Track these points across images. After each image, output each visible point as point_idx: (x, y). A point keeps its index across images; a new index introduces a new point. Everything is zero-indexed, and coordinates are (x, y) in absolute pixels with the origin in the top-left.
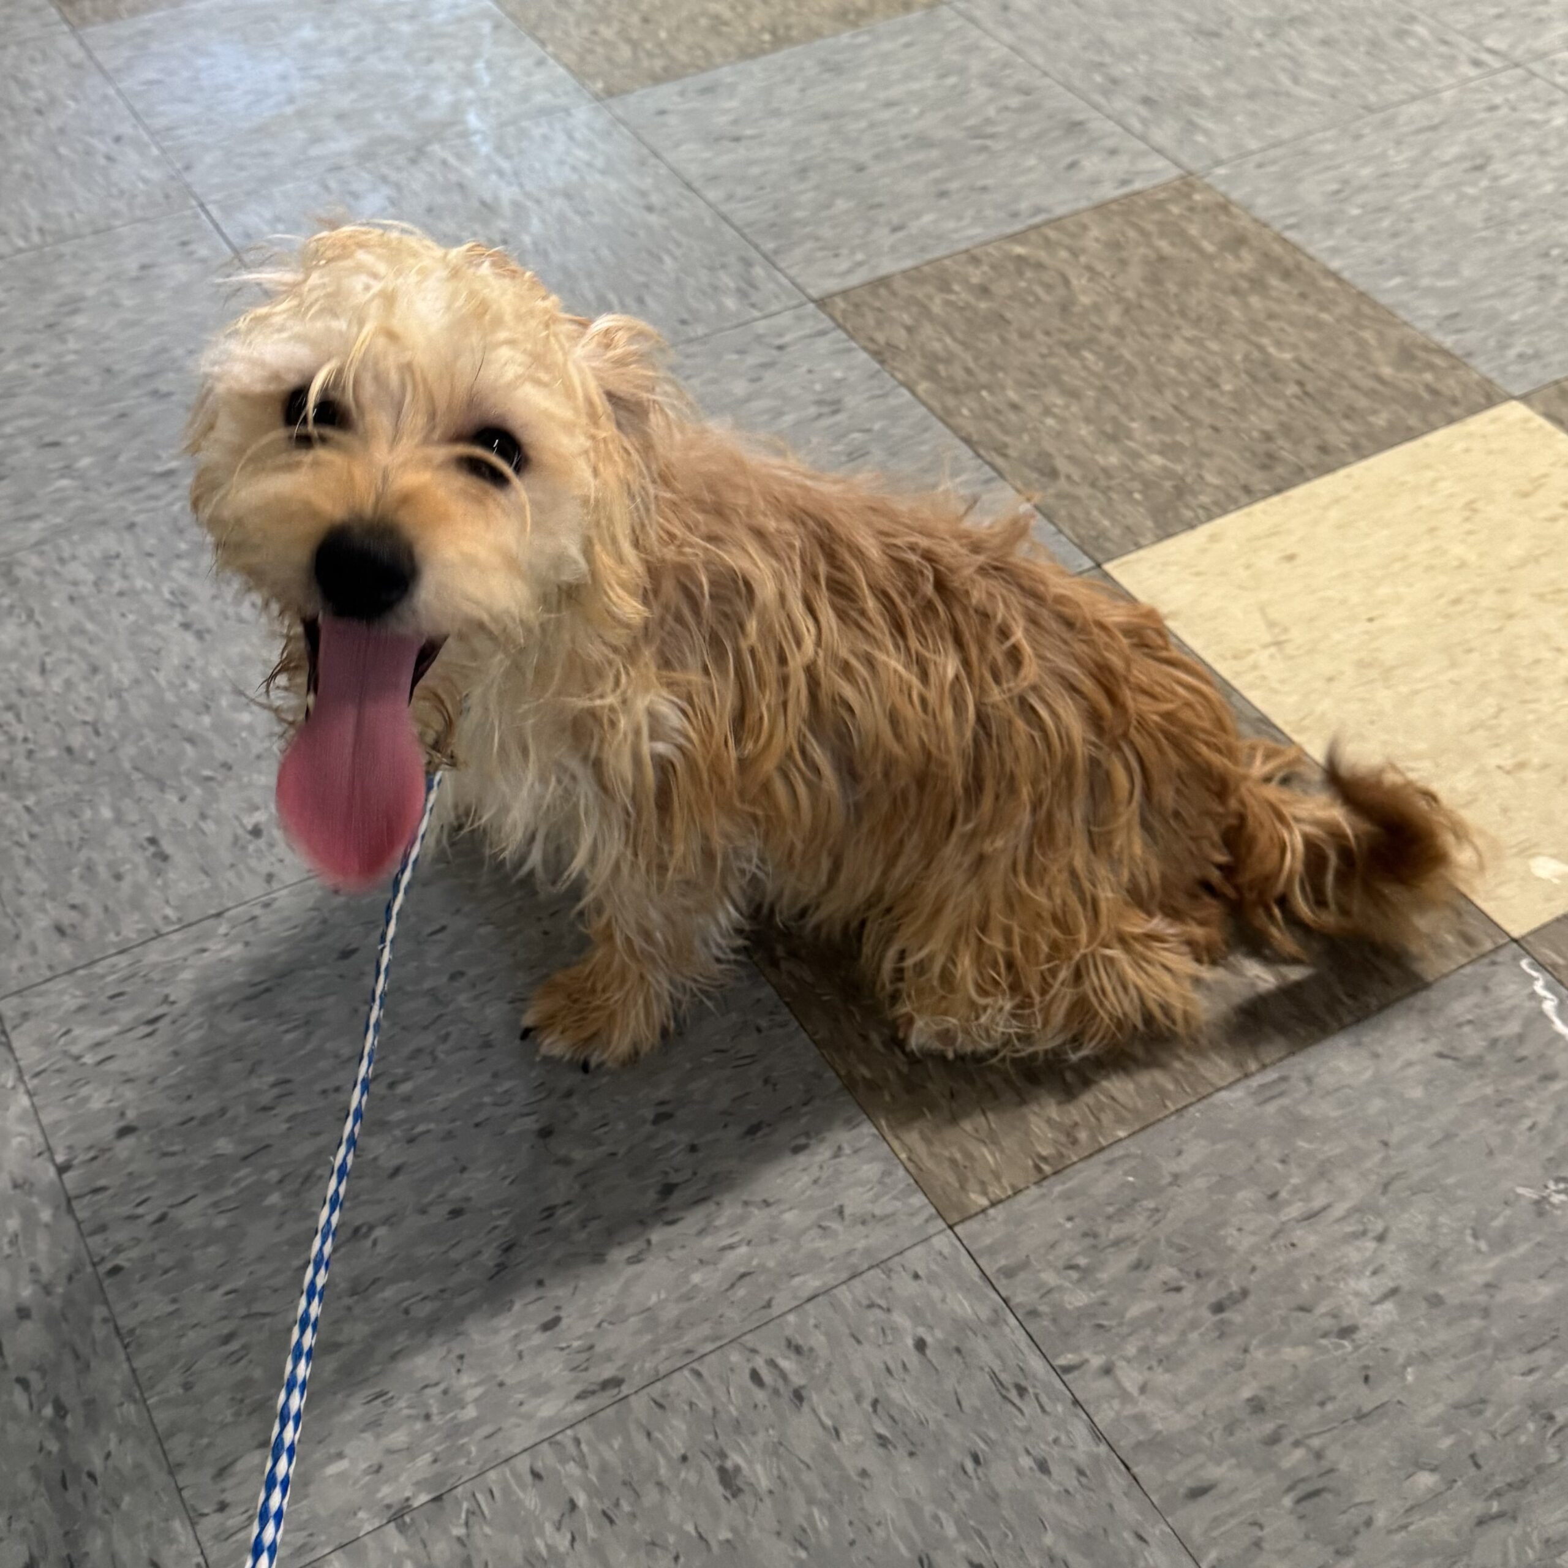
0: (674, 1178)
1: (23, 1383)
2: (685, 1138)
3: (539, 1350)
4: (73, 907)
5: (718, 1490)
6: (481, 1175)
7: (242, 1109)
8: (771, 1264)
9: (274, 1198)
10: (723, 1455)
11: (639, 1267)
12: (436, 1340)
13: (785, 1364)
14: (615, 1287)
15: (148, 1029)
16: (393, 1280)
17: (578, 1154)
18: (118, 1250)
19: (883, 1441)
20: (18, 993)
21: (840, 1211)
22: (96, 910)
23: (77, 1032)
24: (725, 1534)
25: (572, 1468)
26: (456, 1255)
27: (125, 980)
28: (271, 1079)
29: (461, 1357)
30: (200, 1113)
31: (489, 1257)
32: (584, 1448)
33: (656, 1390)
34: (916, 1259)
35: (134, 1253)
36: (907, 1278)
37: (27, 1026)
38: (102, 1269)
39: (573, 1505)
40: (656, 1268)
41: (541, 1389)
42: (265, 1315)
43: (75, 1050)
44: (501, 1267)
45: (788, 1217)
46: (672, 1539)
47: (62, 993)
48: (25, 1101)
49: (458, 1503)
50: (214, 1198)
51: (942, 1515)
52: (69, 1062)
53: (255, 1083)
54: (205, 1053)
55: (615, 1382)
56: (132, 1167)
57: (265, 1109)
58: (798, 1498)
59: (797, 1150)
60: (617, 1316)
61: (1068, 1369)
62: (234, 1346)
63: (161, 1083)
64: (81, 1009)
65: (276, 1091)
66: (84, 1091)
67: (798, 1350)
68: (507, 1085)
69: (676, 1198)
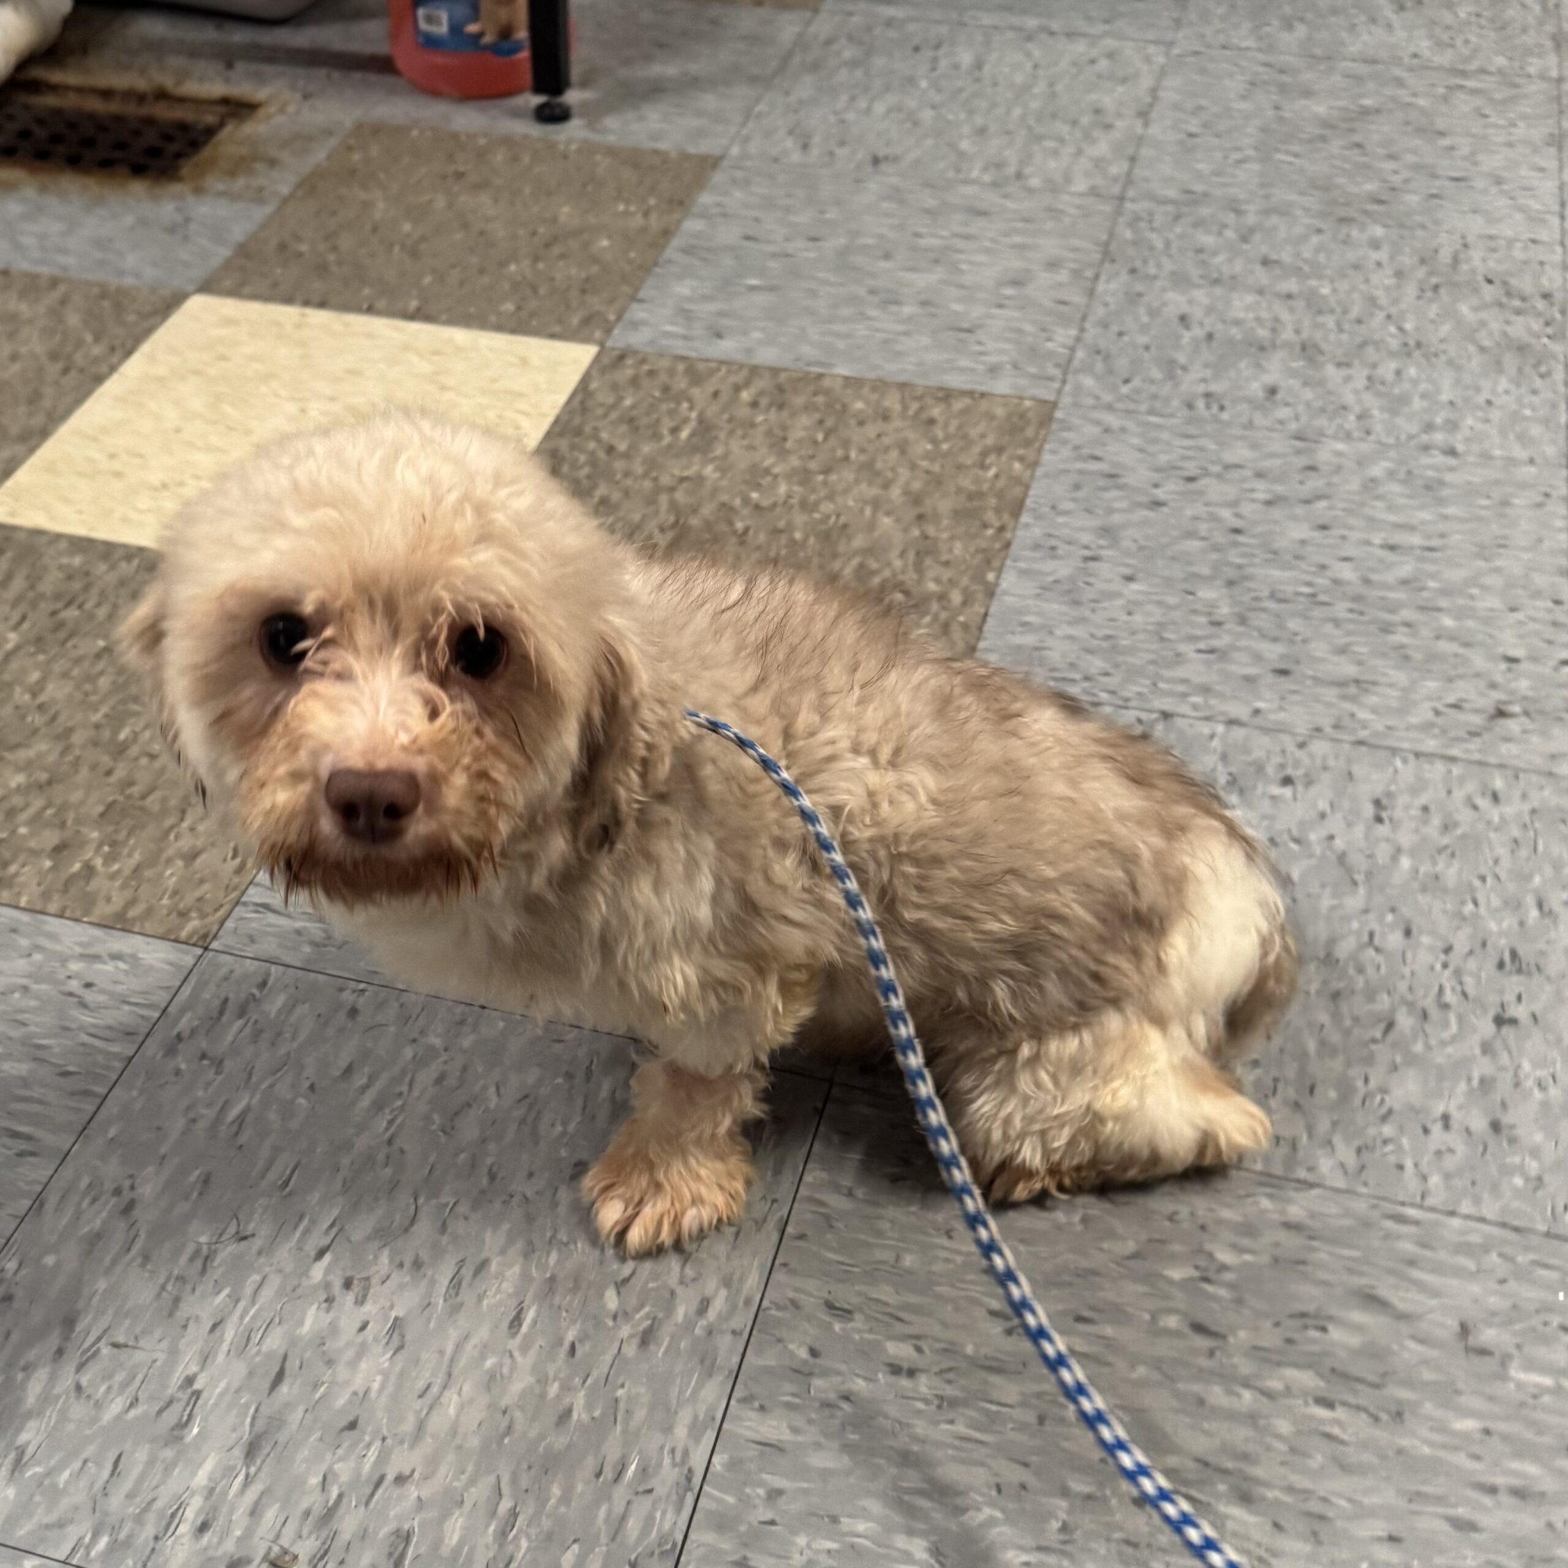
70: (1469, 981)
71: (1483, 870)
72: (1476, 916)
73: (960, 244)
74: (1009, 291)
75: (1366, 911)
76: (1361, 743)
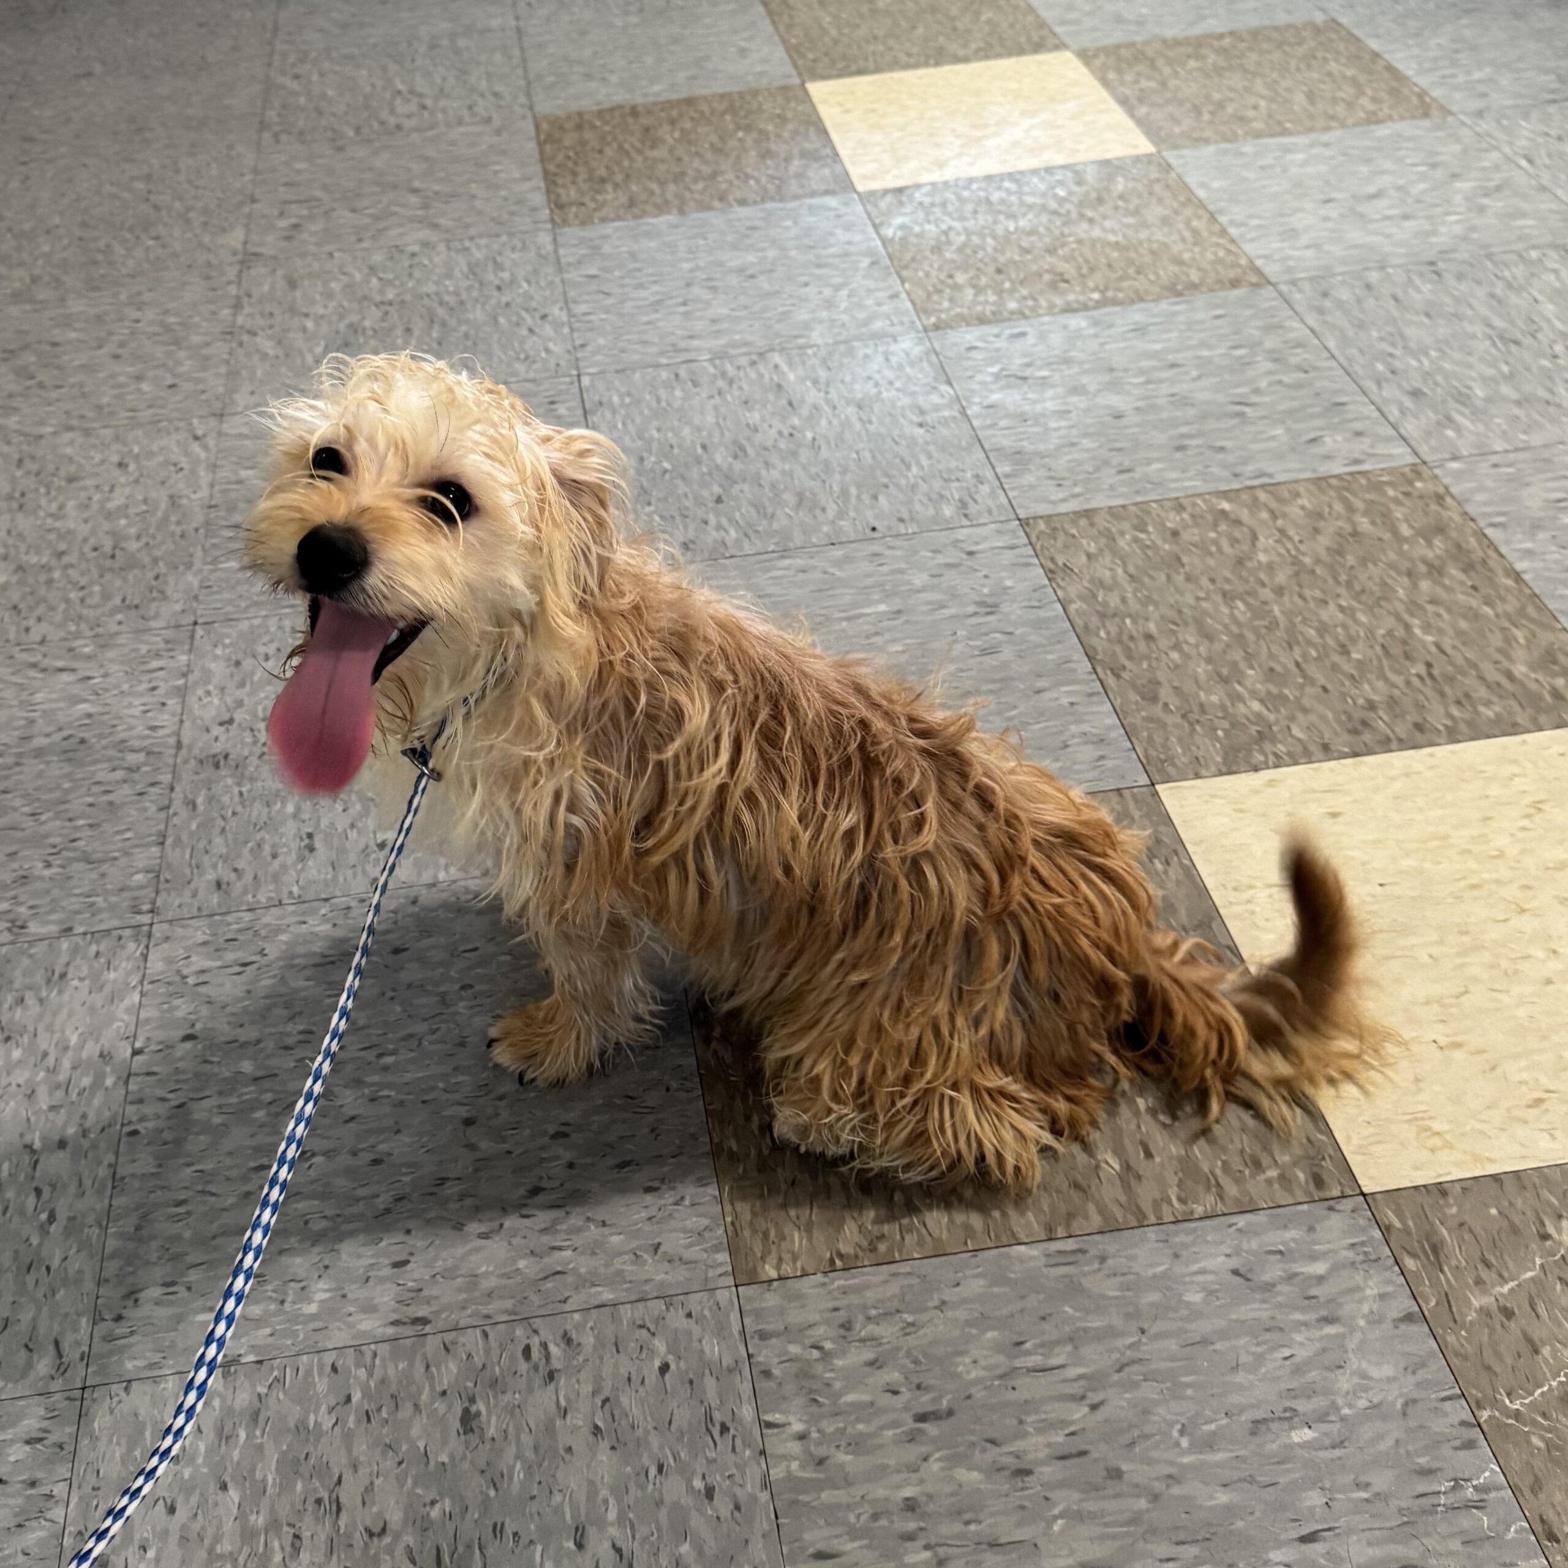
0: (544, 1184)
1: (38, 1192)
2: (567, 1156)
3: (382, 1280)
4: (235, 870)
5: (457, 1425)
6: (408, 1140)
7: (271, 1044)
8: (583, 1270)
9: (260, 1114)
10: (472, 1400)
11: (483, 1242)
12: (317, 1249)
13: (553, 1349)
14: (459, 1251)
15: (238, 969)
16: (310, 1197)
17: (484, 1145)
18: (142, 1119)
19: (597, 1431)
20: (171, 921)
21: (657, 1247)
22: (249, 877)
23: (194, 959)
24: (444, 1458)
25: (362, 1373)
26: (361, 1192)
27: (240, 930)
28: (301, 1028)
29: (326, 1267)
30: (242, 1039)
31: (381, 1203)
32: (377, 1361)
33: (449, 1337)
34: (694, 1302)
35: (151, 1125)
36: (681, 1313)
37: (165, 946)
38: (127, 1129)
39: (348, 1399)
40: (497, 1247)
41: (369, 1308)
42: (212, 1194)
43: (185, 972)
44: (388, 1211)
45: (615, 1239)
46: (404, 1447)
47: (197, 929)
48: (136, 998)
49: (272, 1369)
50: (222, 1101)
51: (612, 1501)
52: (177, 979)
53: (290, 1027)
54: (266, 997)
55: (424, 1321)
56: (180, 1065)
57: (287, 1048)
58: (511, 1451)
59: (649, 1190)
60: (449, 1274)
61: (770, 1425)
62: (181, 1210)
63: (228, 1010)
64: (205, 943)
65: (301, 1037)
66: (176, 1002)
67: (569, 1341)
68: (460, 1078)
69: (540, 1198)
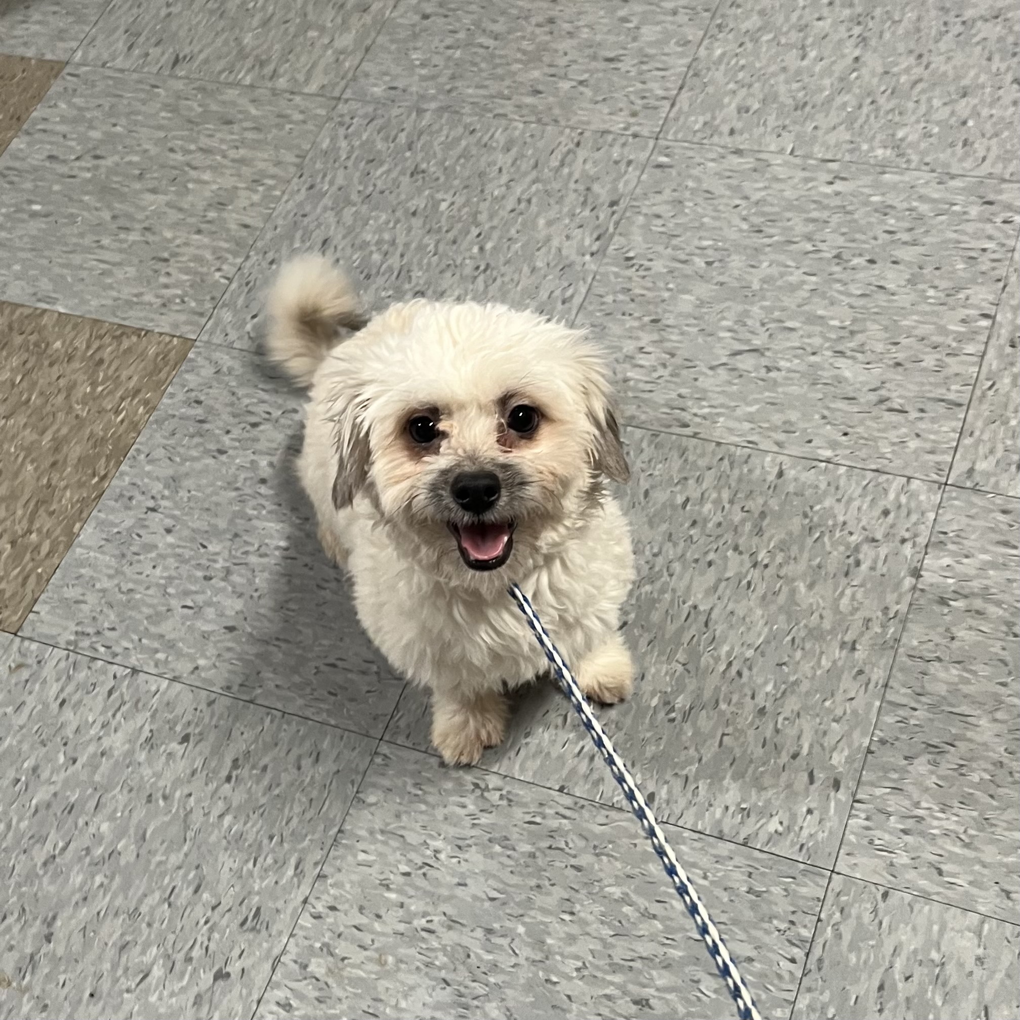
70: (216, 936)
71: (275, 831)
72: (251, 874)
73: (199, 159)
74: (212, 215)
75: (179, 868)
76: (251, 702)
